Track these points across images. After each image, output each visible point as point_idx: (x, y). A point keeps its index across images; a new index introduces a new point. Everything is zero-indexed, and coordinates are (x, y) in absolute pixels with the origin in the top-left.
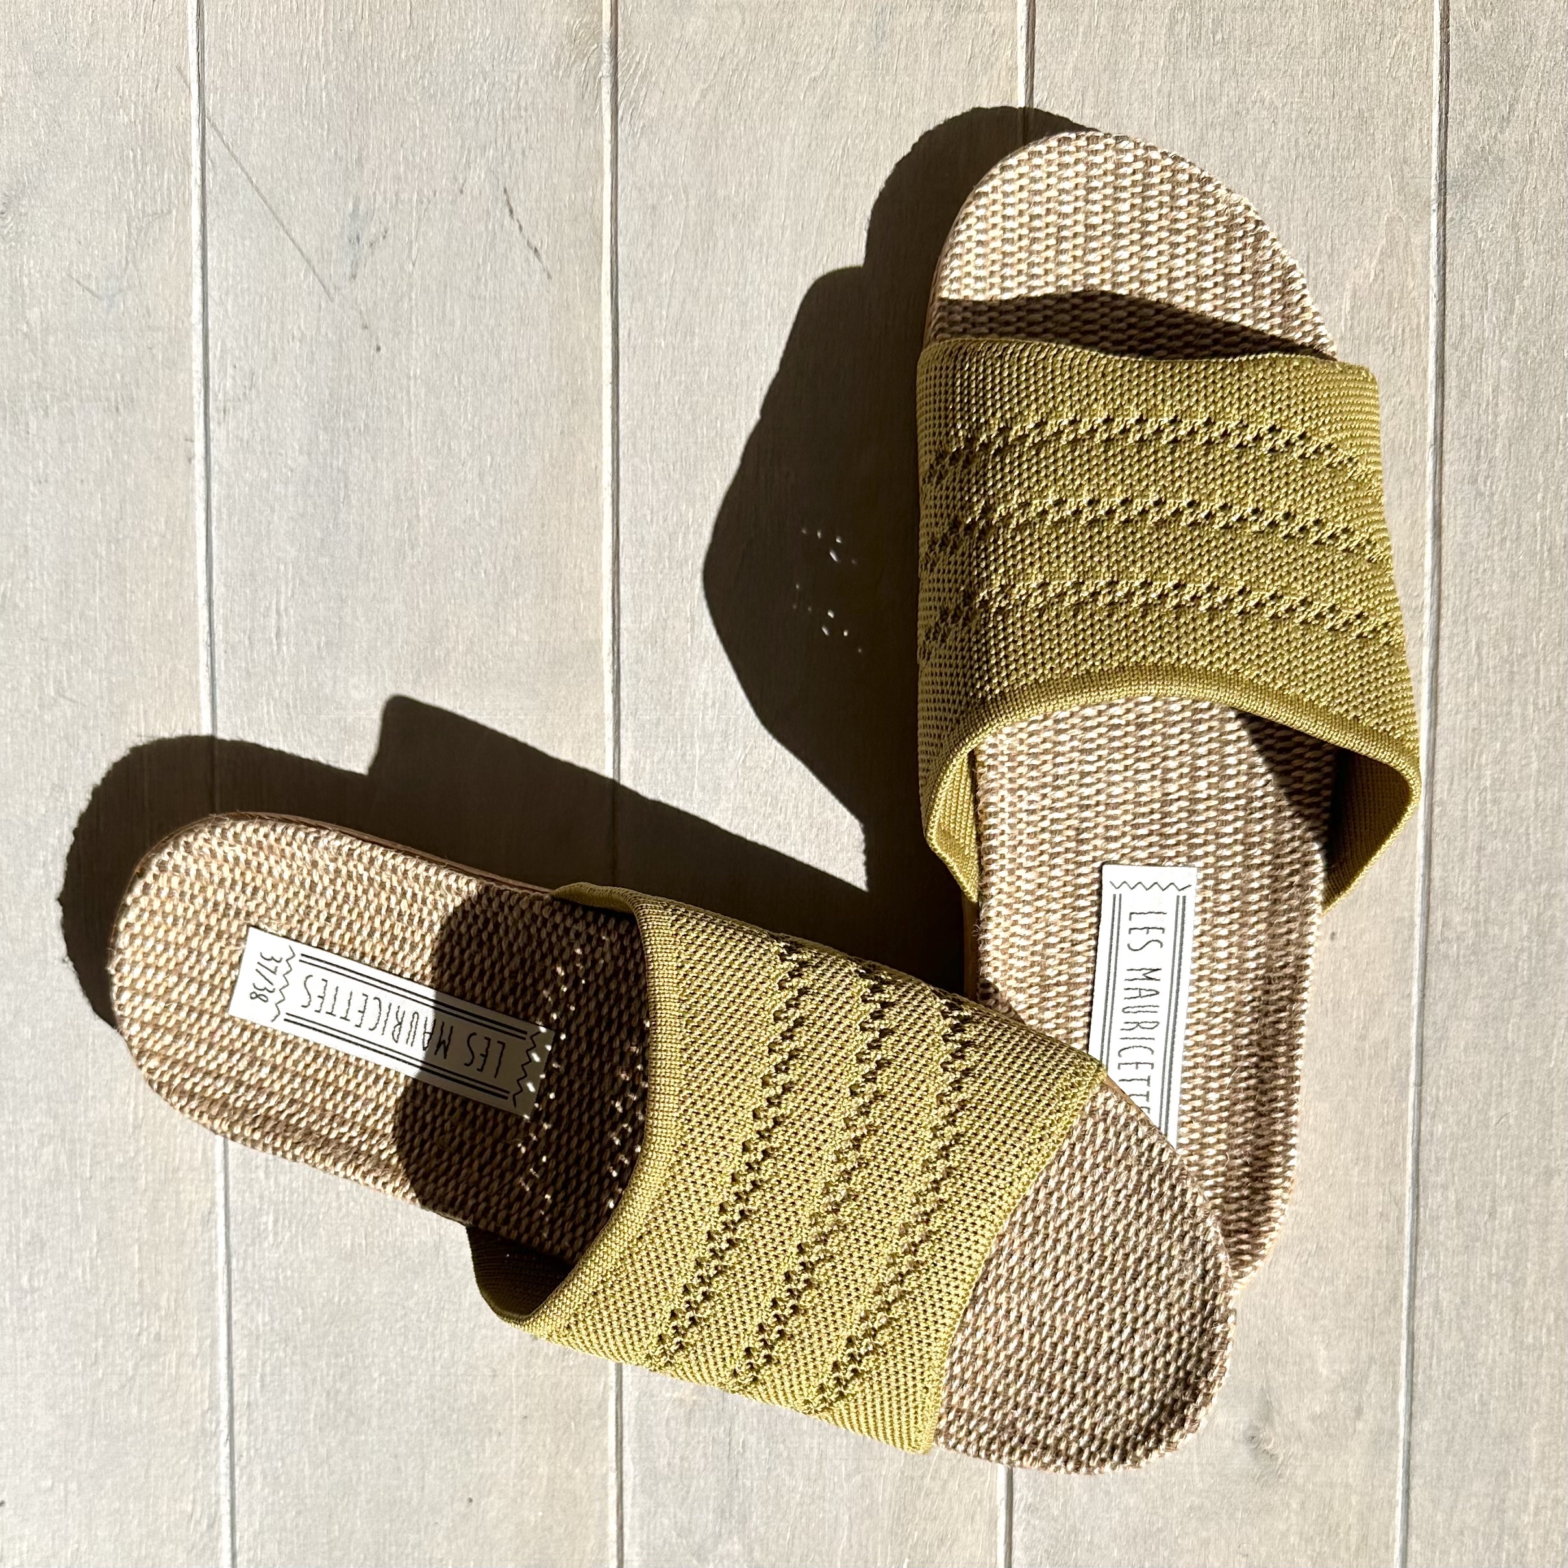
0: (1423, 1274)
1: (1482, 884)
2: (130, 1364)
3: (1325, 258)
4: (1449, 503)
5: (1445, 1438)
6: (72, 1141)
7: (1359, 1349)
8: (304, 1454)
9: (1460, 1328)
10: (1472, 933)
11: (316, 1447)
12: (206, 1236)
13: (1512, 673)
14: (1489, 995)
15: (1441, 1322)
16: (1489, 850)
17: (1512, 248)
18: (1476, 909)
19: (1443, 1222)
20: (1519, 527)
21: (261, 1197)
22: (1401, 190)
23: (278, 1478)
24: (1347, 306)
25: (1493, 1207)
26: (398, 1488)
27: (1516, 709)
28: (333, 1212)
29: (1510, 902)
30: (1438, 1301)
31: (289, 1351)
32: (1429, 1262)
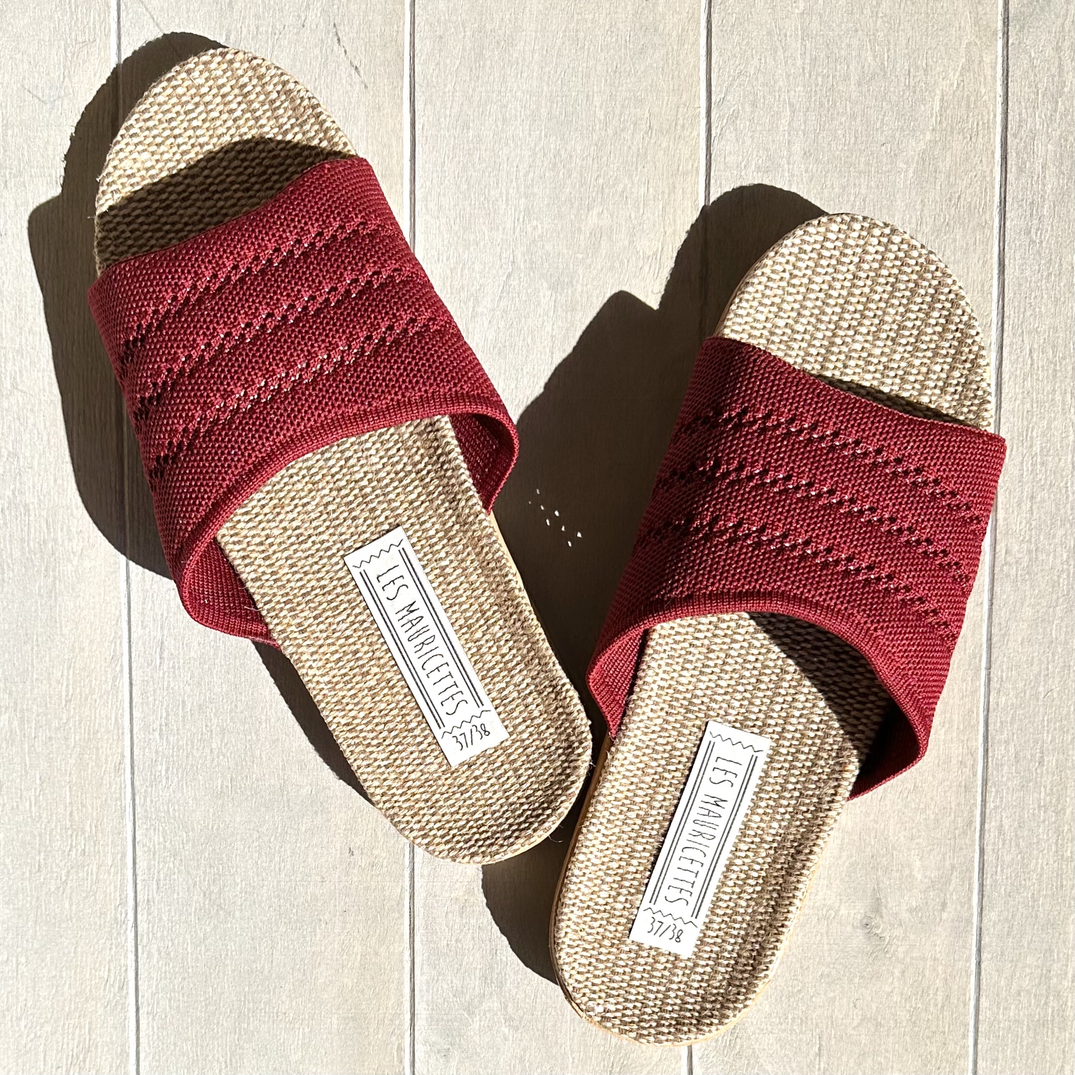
0: (990, 805)
1: (1034, 523)
2: (64, 872)
3: (921, 72)
4: (1010, 248)
5: (1007, 925)
6: (22, 711)
7: (944, 859)
8: (188, 936)
9: (1018, 845)
10: (1026, 558)
11: (196, 932)
12: (118, 779)
13: (1055, 370)
14: (1039, 604)
15: (1004, 841)
16: (1038, 499)
17: (1057, 64)
18: (1029, 541)
19: (1006, 768)
20: (1061, 265)
21: (157, 752)
22: (976, 23)
23: (169, 954)
24: (937, 108)
25: (1042, 757)
26: (254, 961)
27: (1058, 397)
28: (208, 763)
29: (1054, 536)
30: (1001, 826)
31: (177, 862)
32: (996, 796)
